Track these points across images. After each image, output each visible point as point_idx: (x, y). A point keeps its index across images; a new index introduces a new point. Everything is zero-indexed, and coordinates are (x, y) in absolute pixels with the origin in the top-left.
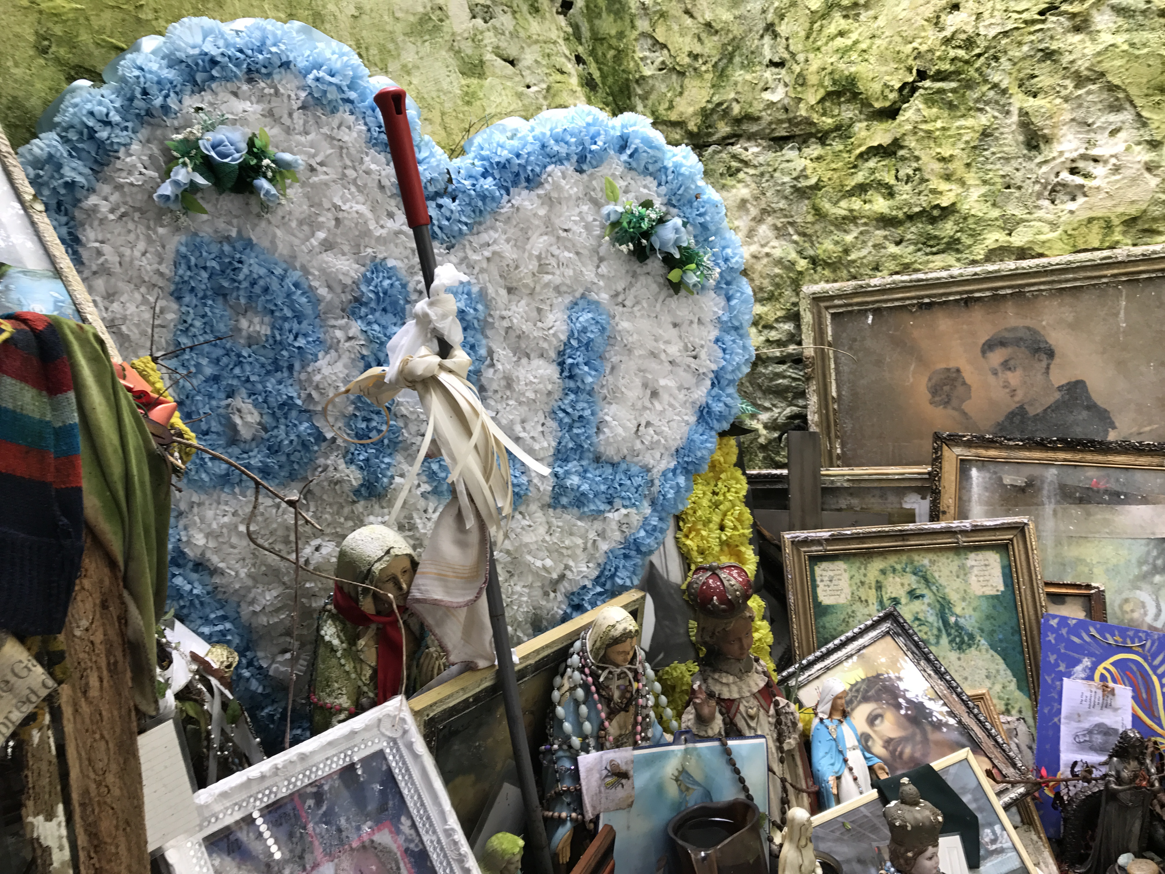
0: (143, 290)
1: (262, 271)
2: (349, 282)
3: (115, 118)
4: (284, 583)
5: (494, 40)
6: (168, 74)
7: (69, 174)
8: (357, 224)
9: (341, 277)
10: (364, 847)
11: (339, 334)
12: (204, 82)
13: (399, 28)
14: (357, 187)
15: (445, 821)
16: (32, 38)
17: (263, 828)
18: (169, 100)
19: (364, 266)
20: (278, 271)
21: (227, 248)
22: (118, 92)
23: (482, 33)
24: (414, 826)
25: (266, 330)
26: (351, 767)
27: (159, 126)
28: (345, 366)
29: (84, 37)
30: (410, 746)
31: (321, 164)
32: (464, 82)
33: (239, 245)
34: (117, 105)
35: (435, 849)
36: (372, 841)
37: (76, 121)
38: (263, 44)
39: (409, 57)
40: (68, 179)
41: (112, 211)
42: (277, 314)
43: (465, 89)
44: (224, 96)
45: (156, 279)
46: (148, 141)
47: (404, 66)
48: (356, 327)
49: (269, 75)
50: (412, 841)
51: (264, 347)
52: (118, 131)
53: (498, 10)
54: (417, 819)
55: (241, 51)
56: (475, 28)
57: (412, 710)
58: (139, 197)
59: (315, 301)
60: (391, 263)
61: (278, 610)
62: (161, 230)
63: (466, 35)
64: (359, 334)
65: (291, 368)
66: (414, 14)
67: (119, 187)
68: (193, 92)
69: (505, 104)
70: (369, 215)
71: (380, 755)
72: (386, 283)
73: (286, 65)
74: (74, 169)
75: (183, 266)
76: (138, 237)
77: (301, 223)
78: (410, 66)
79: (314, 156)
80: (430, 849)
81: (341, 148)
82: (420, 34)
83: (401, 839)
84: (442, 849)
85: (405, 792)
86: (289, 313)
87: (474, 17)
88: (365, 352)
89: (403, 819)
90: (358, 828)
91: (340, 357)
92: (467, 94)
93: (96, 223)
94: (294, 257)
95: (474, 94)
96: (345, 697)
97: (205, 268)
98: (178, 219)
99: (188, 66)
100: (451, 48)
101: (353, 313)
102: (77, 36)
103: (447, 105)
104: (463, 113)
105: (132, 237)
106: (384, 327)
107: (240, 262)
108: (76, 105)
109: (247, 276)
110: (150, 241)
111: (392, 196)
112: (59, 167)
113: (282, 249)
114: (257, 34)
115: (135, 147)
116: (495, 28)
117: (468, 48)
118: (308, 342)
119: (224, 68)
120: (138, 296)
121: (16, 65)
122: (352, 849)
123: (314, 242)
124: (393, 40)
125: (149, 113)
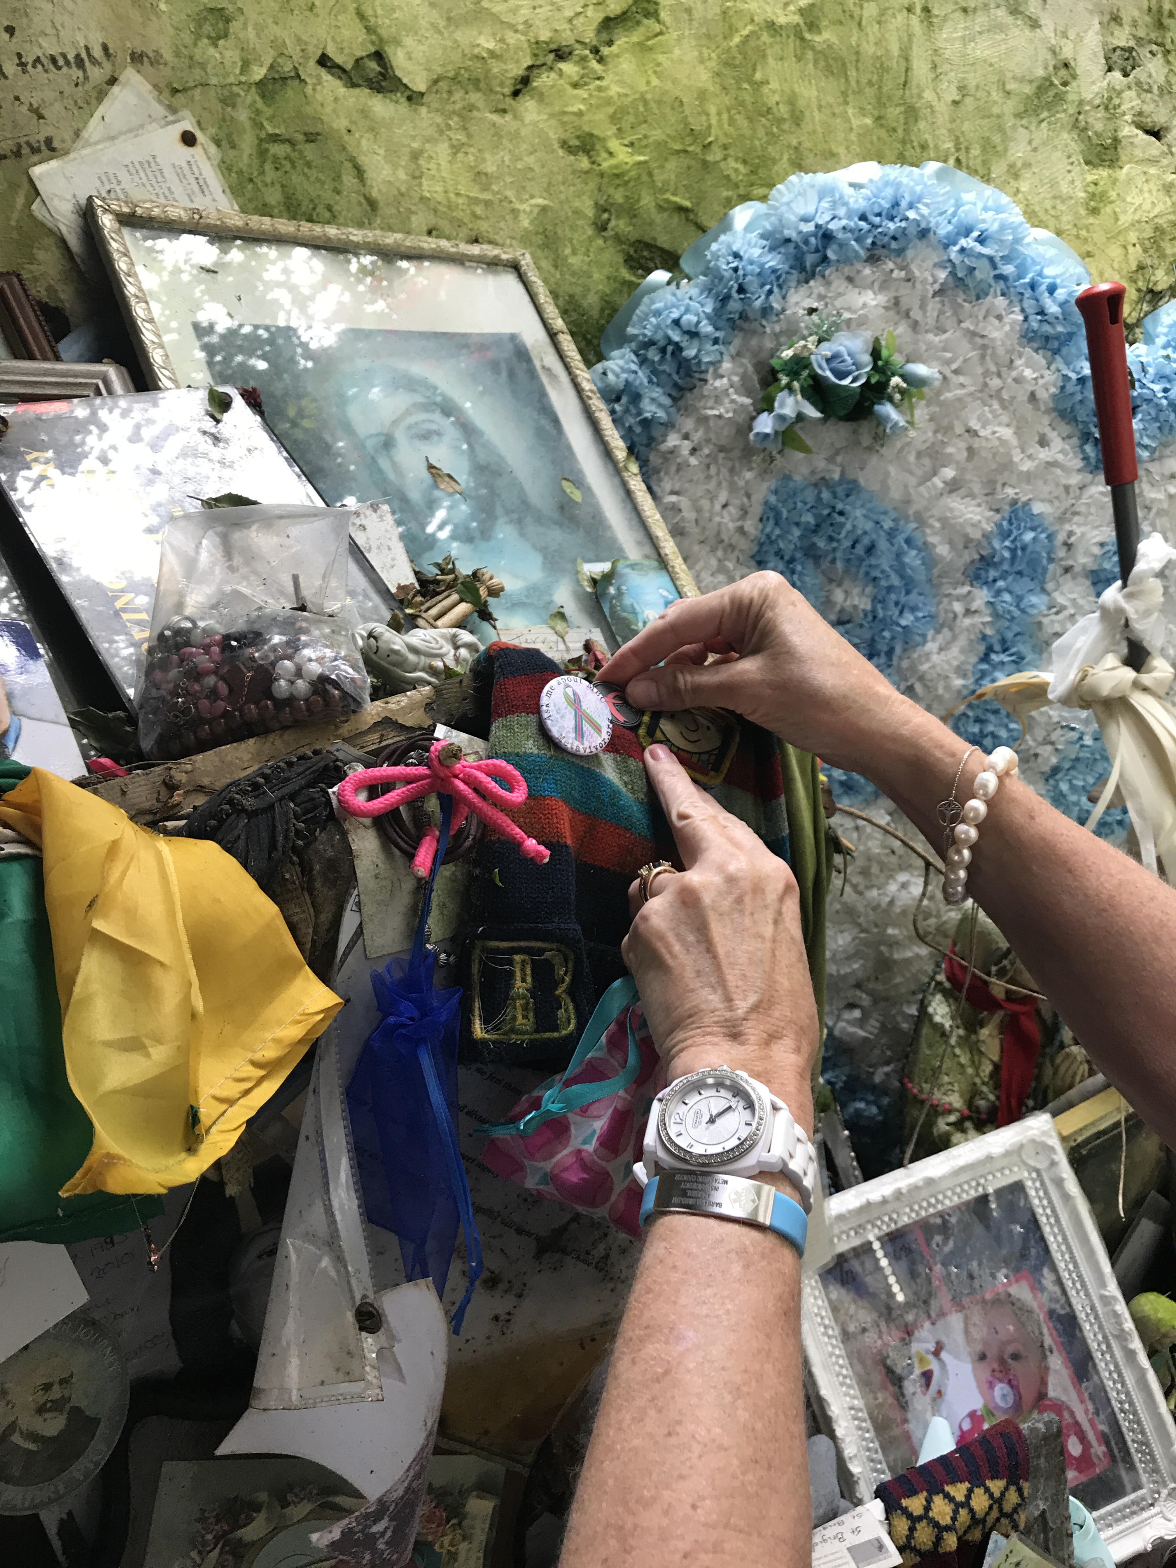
0: (720, 553)
1: (869, 526)
2: (976, 535)
3: (706, 328)
4: (859, 925)
5: (1136, 102)
6: (773, 261)
7: (649, 409)
8: (994, 455)
9: (969, 530)
10: (997, 1301)
11: (958, 607)
12: (815, 266)
13: (1009, 107)
14: (1002, 401)
15: (1103, 1285)
16: (590, 213)
17: (884, 1262)
18: (771, 298)
19: (997, 511)
20: (887, 524)
21: (826, 495)
22: (708, 290)
23: (1119, 93)
24: (1059, 1282)
25: (865, 604)
26: (983, 1199)
27: (754, 332)
28: (962, 651)
29: (647, 201)
30: (1059, 1183)
31: (956, 372)
32: (1090, 178)
33: (840, 491)
34: (709, 309)
35: (1087, 1315)
36: (1010, 1295)
37: (659, 336)
38: (896, 204)
39: (1018, 151)
40: (648, 415)
41: (694, 451)
42: (884, 583)
43: (1091, 189)
44: (839, 284)
45: (737, 539)
46: (739, 354)
47: (1011, 166)
48: (981, 596)
49: (900, 252)
50: (1057, 1301)
51: (861, 626)
52: (709, 347)
53: (1144, 52)
54: (1065, 1275)
55: (863, 217)
56: (1111, 88)
57: (1060, 1134)
58: (726, 432)
59: (930, 560)
60: (1038, 508)
61: (849, 958)
62: (749, 475)
63: (1097, 101)
64: (983, 608)
65: (890, 653)
66: (1031, 82)
67: (703, 420)
68: (799, 282)
69: (1147, 206)
70: (1014, 442)
71: (1018, 1188)
72: (1029, 536)
73: (924, 233)
74: (653, 400)
75: (772, 522)
76: (719, 484)
77: (919, 455)
78: (1019, 164)
79: (948, 362)
80: (1082, 1316)
81: (984, 347)
82: (1036, 112)
83: (1045, 1297)
84: (1097, 1317)
85: (1050, 1239)
86: (896, 581)
87: (1110, 70)
88: (989, 631)
89: (1046, 1271)
90: (993, 1276)
91: (954, 638)
92: (1093, 196)
93: (673, 468)
94: (908, 502)
95: (1103, 194)
96: (957, 1095)
97: (797, 524)
98: (772, 459)
99: (797, 247)
100: (1075, 125)
101: (977, 577)
102: (638, 201)
103: (1065, 219)
104: (1087, 228)
105: (712, 486)
106: (1019, 599)
107: (841, 513)
108: (657, 313)
109: (849, 532)
110: (733, 488)
111: (1046, 412)
112: (636, 398)
113: (896, 494)
114: (889, 192)
115: (727, 365)
116: (1139, 84)
117: (1097, 122)
118: (917, 619)
119: (842, 245)
120: (714, 562)
121: (574, 253)
122: (984, 1301)
123: (937, 482)
124: (1001, 129)
125: (743, 316)
